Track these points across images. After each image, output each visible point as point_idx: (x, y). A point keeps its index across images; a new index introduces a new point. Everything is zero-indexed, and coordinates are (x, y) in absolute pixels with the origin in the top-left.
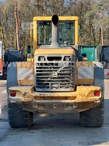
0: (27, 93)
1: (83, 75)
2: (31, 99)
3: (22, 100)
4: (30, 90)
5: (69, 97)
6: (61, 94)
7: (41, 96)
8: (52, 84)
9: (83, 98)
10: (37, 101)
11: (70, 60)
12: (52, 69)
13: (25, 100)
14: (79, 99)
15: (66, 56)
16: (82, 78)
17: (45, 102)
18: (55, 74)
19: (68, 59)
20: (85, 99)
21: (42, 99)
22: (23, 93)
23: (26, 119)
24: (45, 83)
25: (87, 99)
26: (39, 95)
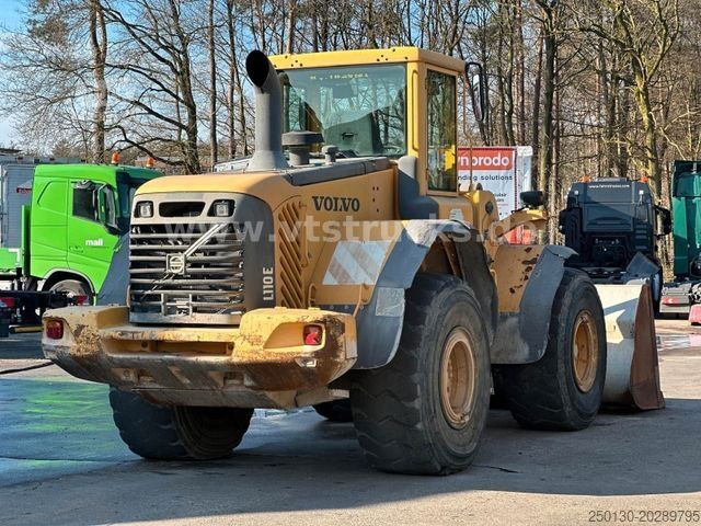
0: (83, 326)
1: (345, 272)
2: (96, 349)
3: (70, 351)
4: (94, 316)
6: (184, 334)
7: (124, 337)
8: (170, 299)
9: (256, 348)
11: (230, 214)
12: (180, 246)
13: (79, 350)
14: (242, 353)
15: (220, 201)
16: (336, 283)
17: (138, 359)
18: (178, 264)
19: (223, 209)
20: (262, 354)
21: (147, 349)
22: (74, 328)
23: (168, 427)
24: (147, 292)
25: (270, 353)
26: (117, 335)
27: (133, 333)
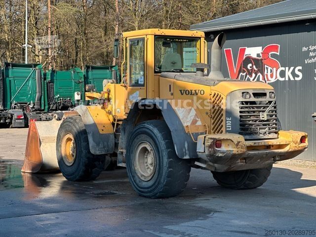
0: (240, 142)
2: (244, 150)
3: (234, 152)
5: (273, 146)
7: (255, 145)
9: (296, 145)
10: (251, 152)
12: (259, 109)
13: (238, 152)
18: (264, 116)
22: (236, 143)
26: (252, 144)
27: (258, 143)
